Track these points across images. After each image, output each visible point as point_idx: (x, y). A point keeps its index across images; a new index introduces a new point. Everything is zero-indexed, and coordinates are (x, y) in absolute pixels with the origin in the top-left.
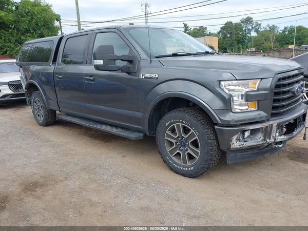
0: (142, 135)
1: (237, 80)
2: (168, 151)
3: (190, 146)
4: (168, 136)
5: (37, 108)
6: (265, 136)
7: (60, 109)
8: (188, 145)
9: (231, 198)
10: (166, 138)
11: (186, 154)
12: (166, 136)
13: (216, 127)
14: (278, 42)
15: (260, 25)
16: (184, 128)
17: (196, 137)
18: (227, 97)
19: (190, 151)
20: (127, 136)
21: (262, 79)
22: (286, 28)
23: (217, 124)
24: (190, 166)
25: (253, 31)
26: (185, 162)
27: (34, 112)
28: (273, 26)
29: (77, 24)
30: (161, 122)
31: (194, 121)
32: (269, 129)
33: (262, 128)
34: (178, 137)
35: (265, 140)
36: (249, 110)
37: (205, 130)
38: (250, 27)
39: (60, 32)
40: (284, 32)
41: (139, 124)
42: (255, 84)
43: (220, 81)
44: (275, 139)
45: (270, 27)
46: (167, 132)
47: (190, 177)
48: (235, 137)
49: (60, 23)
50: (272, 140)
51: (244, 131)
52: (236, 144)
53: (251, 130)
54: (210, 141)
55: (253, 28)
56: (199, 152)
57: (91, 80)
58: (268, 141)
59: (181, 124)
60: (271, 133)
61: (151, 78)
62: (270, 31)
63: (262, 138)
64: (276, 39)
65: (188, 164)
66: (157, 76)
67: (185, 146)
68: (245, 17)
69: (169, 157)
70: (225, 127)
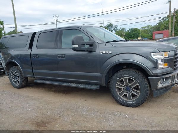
0: (98, 86)
1: (159, 52)
2: (118, 94)
3: (133, 90)
4: (118, 85)
5: (13, 77)
6: (172, 81)
7: (35, 76)
8: (132, 89)
9: (163, 114)
10: (116, 86)
11: (131, 94)
12: (116, 85)
13: (149, 78)
14: (126, 36)
15: (117, 27)
16: (129, 80)
17: (138, 84)
18: (155, 61)
19: (133, 92)
20: (90, 88)
21: (170, 51)
22: (129, 29)
23: (150, 76)
24: (133, 101)
25: (114, 30)
26: (130, 99)
27: (11, 80)
28: (123, 28)
29: (15, 27)
30: (113, 77)
31: (136, 75)
32: (174, 76)
33: (171, 76)
34: (125, 85)
35: (172, 82)
36: (164, 67)
37: (144, 80)
38: (112, 29)
39: (3, 31)
40: (129, 31)
41: (97, 80)
42: (167, 54)
43: (151, 53)
44: (176, 82)
45: (122, 29)
46: (117, 83)
47: (134, 107)
48: (159, 82)
49: (3, 26)
50: (175, 82)
51: (163, 79)
52: (160, 86)
53: (166, 78)
54: (147, 85)
55: (113, 29)
56: (140, 92)
57: (62, 57)
58: (173, 83)
59: (127, 78)
60: (174, 78)
61: (107, 53)
62: (122, 31)
63: (171, 81)
64: (125, 35)
65: (132, 100)
66: (111, 52)
67: (129, 90)
68: (109, 24)
69: (119, 97)
70: (154, 77)
